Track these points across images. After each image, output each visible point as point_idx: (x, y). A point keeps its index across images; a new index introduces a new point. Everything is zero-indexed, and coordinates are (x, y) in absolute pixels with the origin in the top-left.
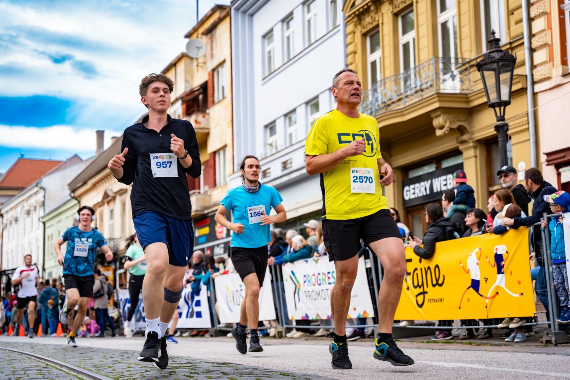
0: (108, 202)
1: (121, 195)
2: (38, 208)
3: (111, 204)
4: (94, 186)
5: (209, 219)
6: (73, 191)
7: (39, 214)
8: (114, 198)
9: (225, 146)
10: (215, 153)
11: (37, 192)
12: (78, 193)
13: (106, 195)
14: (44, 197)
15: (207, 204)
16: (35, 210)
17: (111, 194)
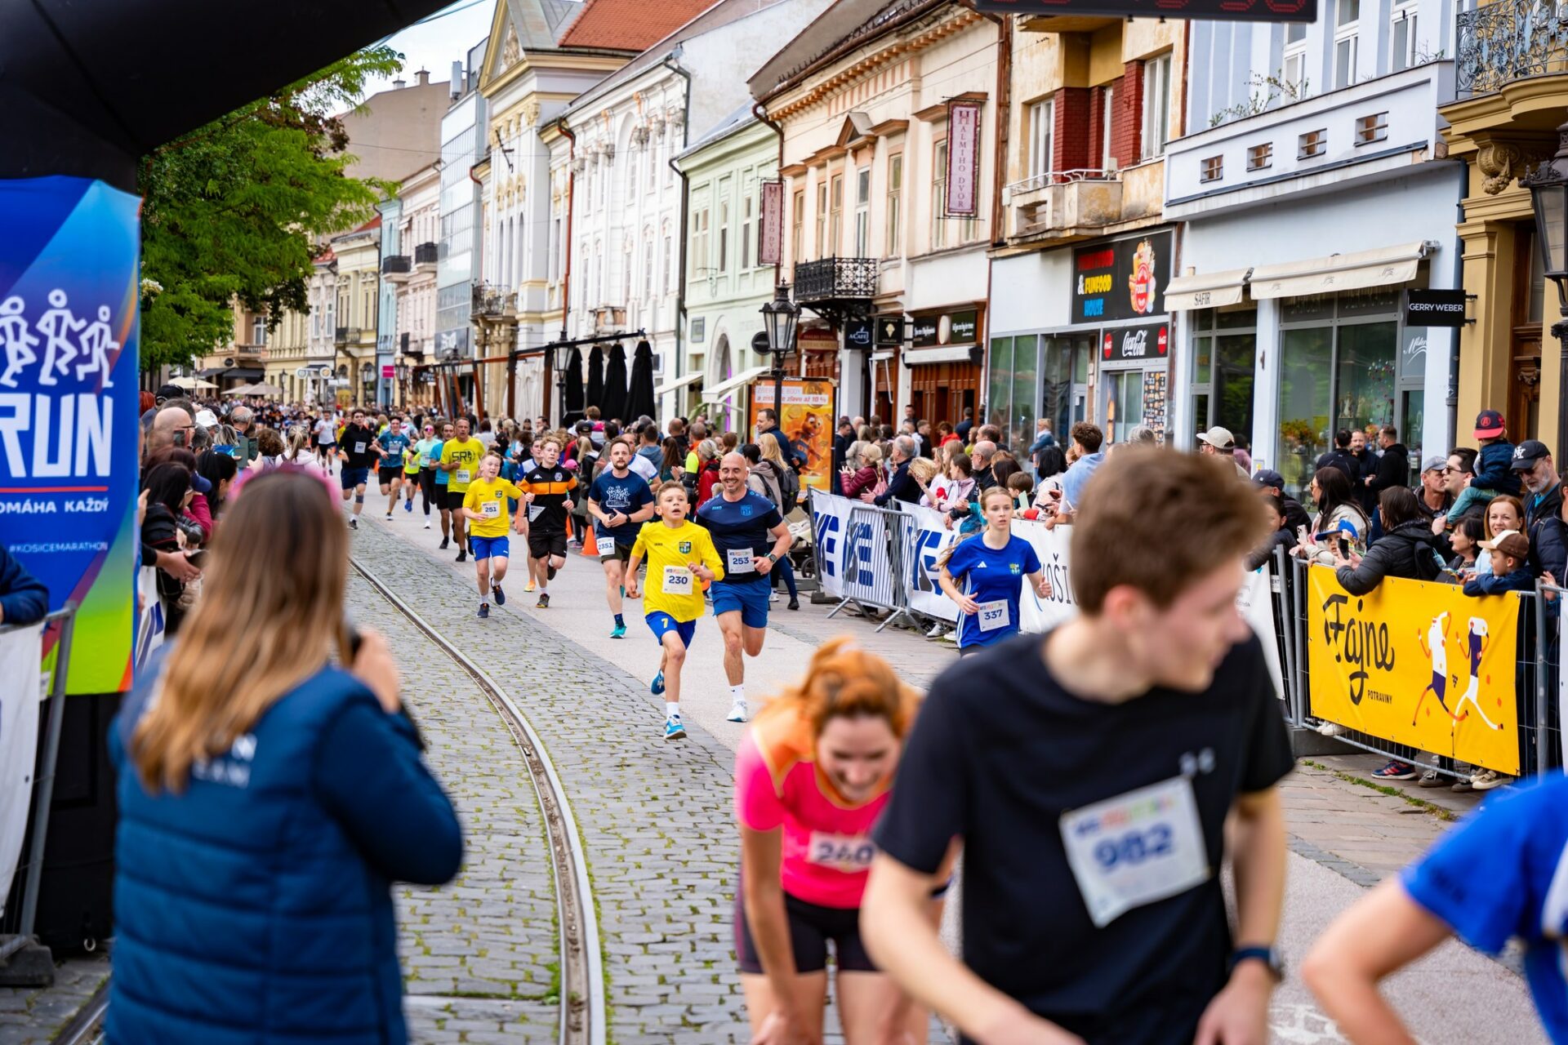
0: (856, 151)
1: (889, 136)
2: (669, 127)
3: (864, 156)
4: (820, 95)
5: (1112, 253)
6: (764, 102)
7: (672, 147)
8: (872, 142)
9: (1169, 49)
10: (1141, 63)
11: (668, 79)
12: (776, 107)
13: (849, 130)
14: (687, 97)
15: (1112, 209)
16: (662, 133)
17: (862, 129)
